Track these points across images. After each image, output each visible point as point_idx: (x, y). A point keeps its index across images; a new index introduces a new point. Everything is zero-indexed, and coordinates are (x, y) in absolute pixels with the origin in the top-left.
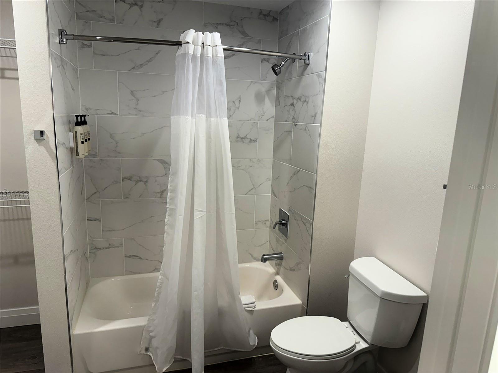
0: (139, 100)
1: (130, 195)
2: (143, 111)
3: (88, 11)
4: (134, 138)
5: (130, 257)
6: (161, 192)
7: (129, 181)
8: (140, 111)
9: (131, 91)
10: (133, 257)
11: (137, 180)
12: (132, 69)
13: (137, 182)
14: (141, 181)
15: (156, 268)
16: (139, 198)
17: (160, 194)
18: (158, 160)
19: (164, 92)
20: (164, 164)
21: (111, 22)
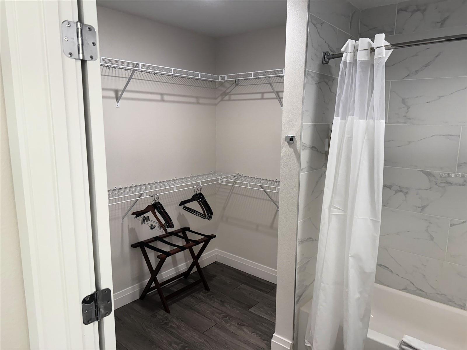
0: (409, 108)
1: (388, 203)
2: (413, 119)
3: (370, 30)
4: (399, 147)
5: (380, 266)
6: (422, 207)
7: (389, 189)
8: (410, 119)
9: (403, 99)
10: (384, 267)
11: (397, 190)
12: (407, 76)
13: (397, 191)
14: (401, 191)
15: (406, 288)
16: (397, 209)
17: (421, 209)
18: (423, 171)
19: (440, 97)
20: (430, 177)
21: (391, 34)
